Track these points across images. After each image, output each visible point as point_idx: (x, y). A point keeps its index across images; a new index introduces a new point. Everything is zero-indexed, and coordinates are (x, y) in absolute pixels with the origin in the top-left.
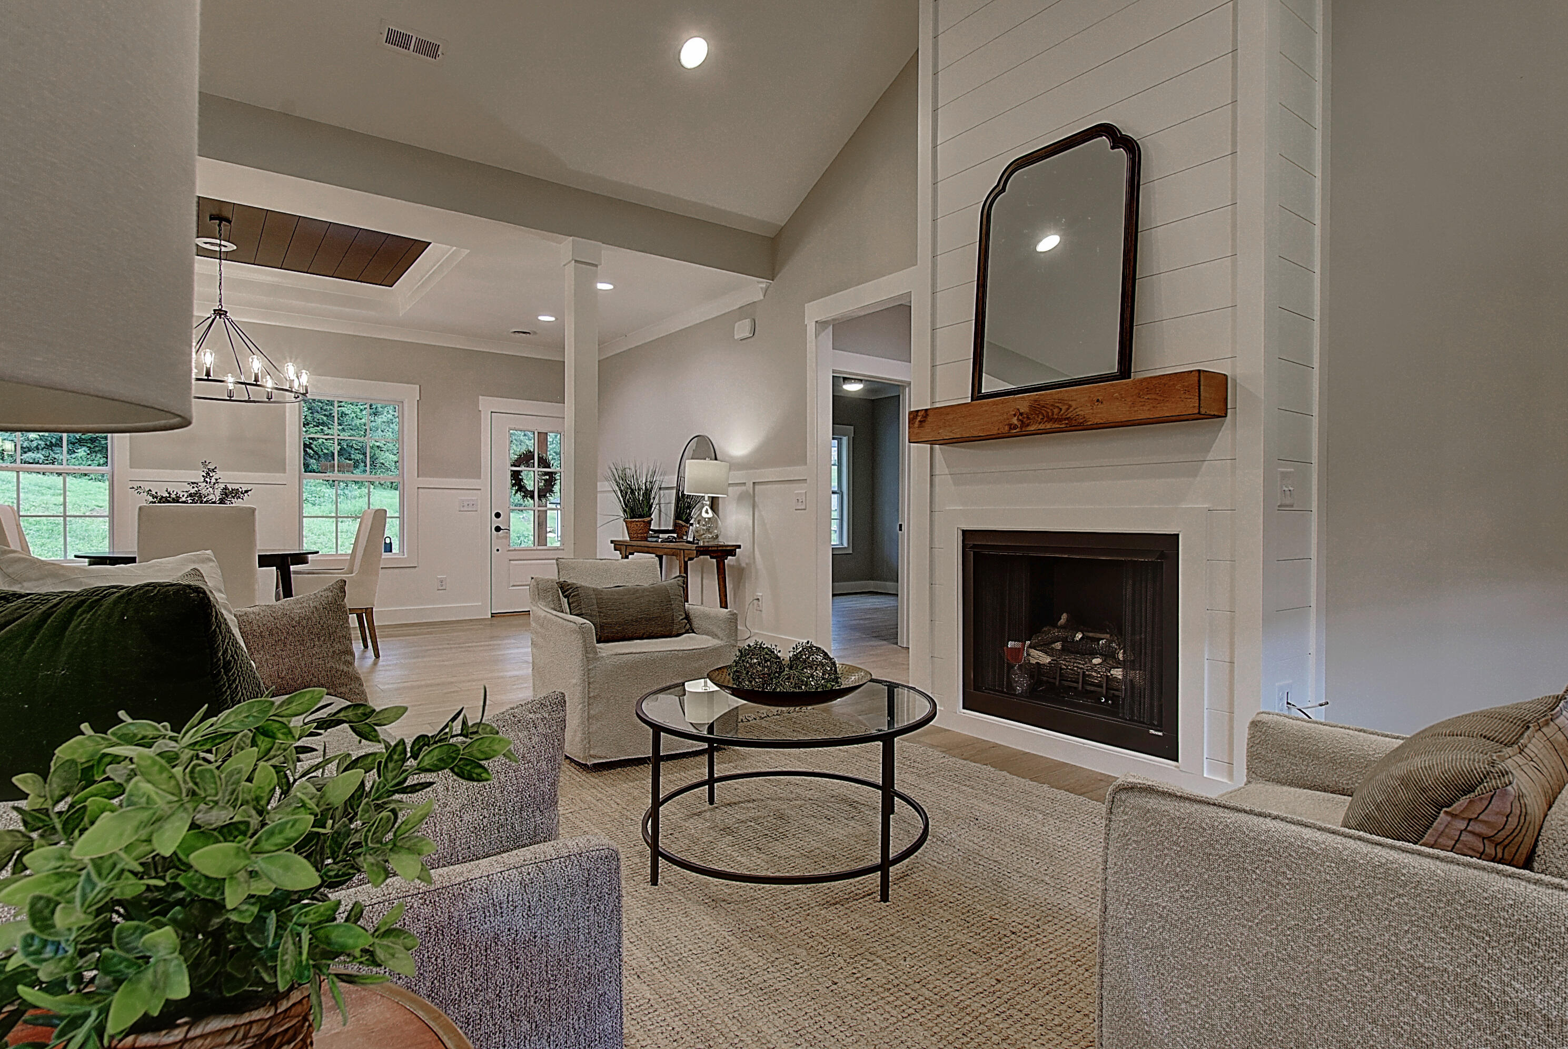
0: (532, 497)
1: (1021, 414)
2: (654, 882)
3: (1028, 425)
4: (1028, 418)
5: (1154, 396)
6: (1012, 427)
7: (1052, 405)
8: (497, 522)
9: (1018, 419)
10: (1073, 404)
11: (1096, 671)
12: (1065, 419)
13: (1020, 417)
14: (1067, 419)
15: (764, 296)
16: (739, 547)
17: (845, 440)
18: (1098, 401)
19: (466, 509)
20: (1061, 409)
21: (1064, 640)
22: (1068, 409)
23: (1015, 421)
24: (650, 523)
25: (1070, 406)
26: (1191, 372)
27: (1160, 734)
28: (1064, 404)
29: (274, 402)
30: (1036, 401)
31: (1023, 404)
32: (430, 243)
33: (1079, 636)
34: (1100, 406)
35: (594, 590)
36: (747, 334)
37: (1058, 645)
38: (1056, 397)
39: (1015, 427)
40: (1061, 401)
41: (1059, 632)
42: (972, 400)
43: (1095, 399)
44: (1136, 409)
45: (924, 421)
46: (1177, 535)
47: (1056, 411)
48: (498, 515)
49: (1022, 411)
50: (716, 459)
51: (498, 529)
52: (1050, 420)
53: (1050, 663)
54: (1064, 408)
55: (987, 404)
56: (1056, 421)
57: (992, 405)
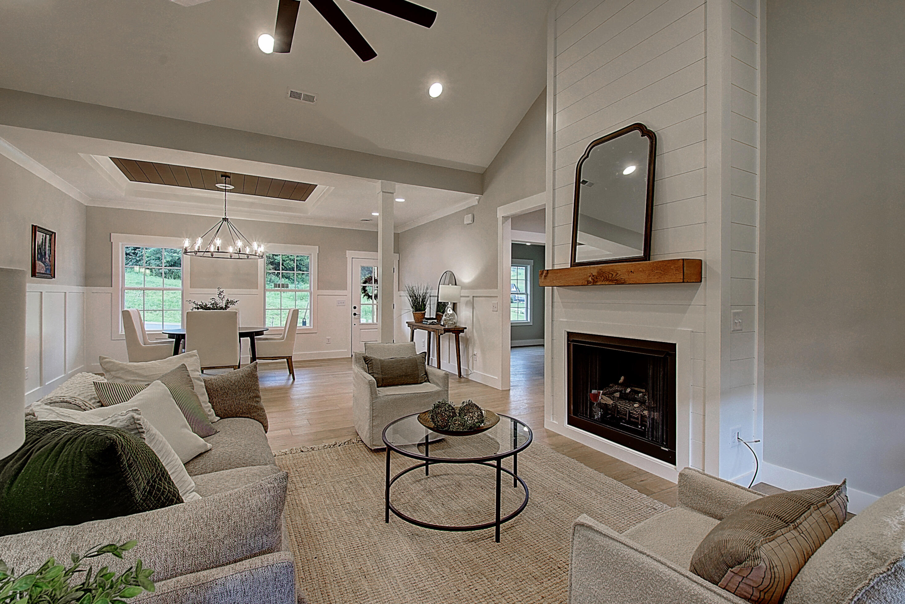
0: (372, 299)
1: (593, 276)
2: (387, 521)
3: (597, 282)
4: (597, 278)
5: (660, 272)
6: (589, 282)
7: (608, 272)
8: (354, 311)
9: (592, 279)
10: (619, 272)
11: (635, 411)
12: (615, 280)
13: (593, 278)
14: (616, 280)
15: (478, 203)
16: (466, 328)
17: (529, 267)
18: (631, 272)
19: (340, 305)
20: (613, 275)
21: (621, 392)
22: (616, 275)
23: (590, 279)
24: (424, 314)
25: (617, 274)
26: (679, 260)
27: (667, 450)
28: (615, 272)
29: (250, 259)
30: (600, 270)
31: (594, 270)
32: (317, 185)
33: (629, 390)
34: (632, 274)
35: (380, 360)
36: (470, 222)
37: (617, 395)
38: (611, 268)
39: (590, 283)
40: (613, 270)
41: (618, 387)
42: (571, 266)
43: (630, 271)
44: (650, 277)
45: (547, 276)
46: (675, 344)
47: (610, 275)
48: (355, 308)
49: (594, 274)
50: (456, 285)
51: (355, 314)
52: (607, 280)
53: (612, 404)
54: (614, 274)
55: (577, 269)
56: (610, 281)
57: (580, 269)
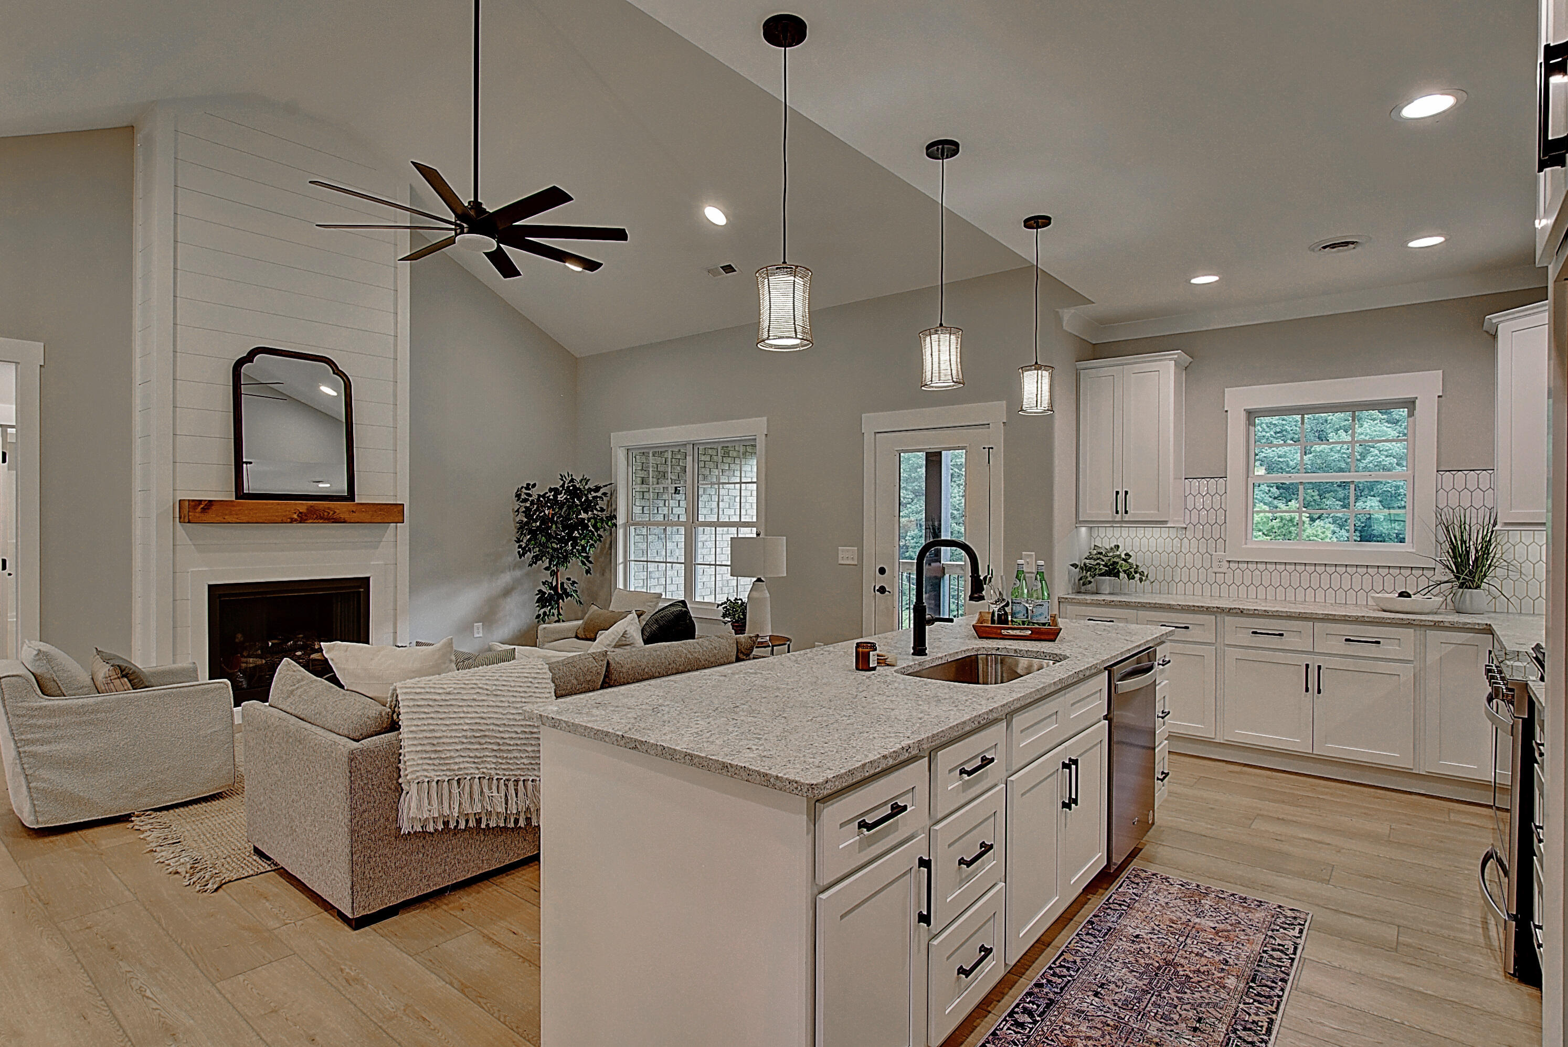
1: (301, 513)
3: (306, 520)
4: (306, 516)
6: (292, 519)
7: (323, 510)
9: (298, 516)
10: (338, 511)
12: (332, 519)
13: (300, 515)
14: (334, 519)
18: (353, 511)
20: (329, 513)
23: (295, 516)
25: (335, 512)
28: (331, 510)
30: (312, 506)
31: (303, 506)
34: (354, 514)
38: (327, 506)
39: (296, 520)
40: (329, 508)
42: (236, 498)
45: (208, 509)
46: (368, 579)
47: (326, 514)
49: (301, 511)
52: (322, 518)
54: (331, 513)
55: (272, 504)
56: (326, 519)
57: (278, 504)
